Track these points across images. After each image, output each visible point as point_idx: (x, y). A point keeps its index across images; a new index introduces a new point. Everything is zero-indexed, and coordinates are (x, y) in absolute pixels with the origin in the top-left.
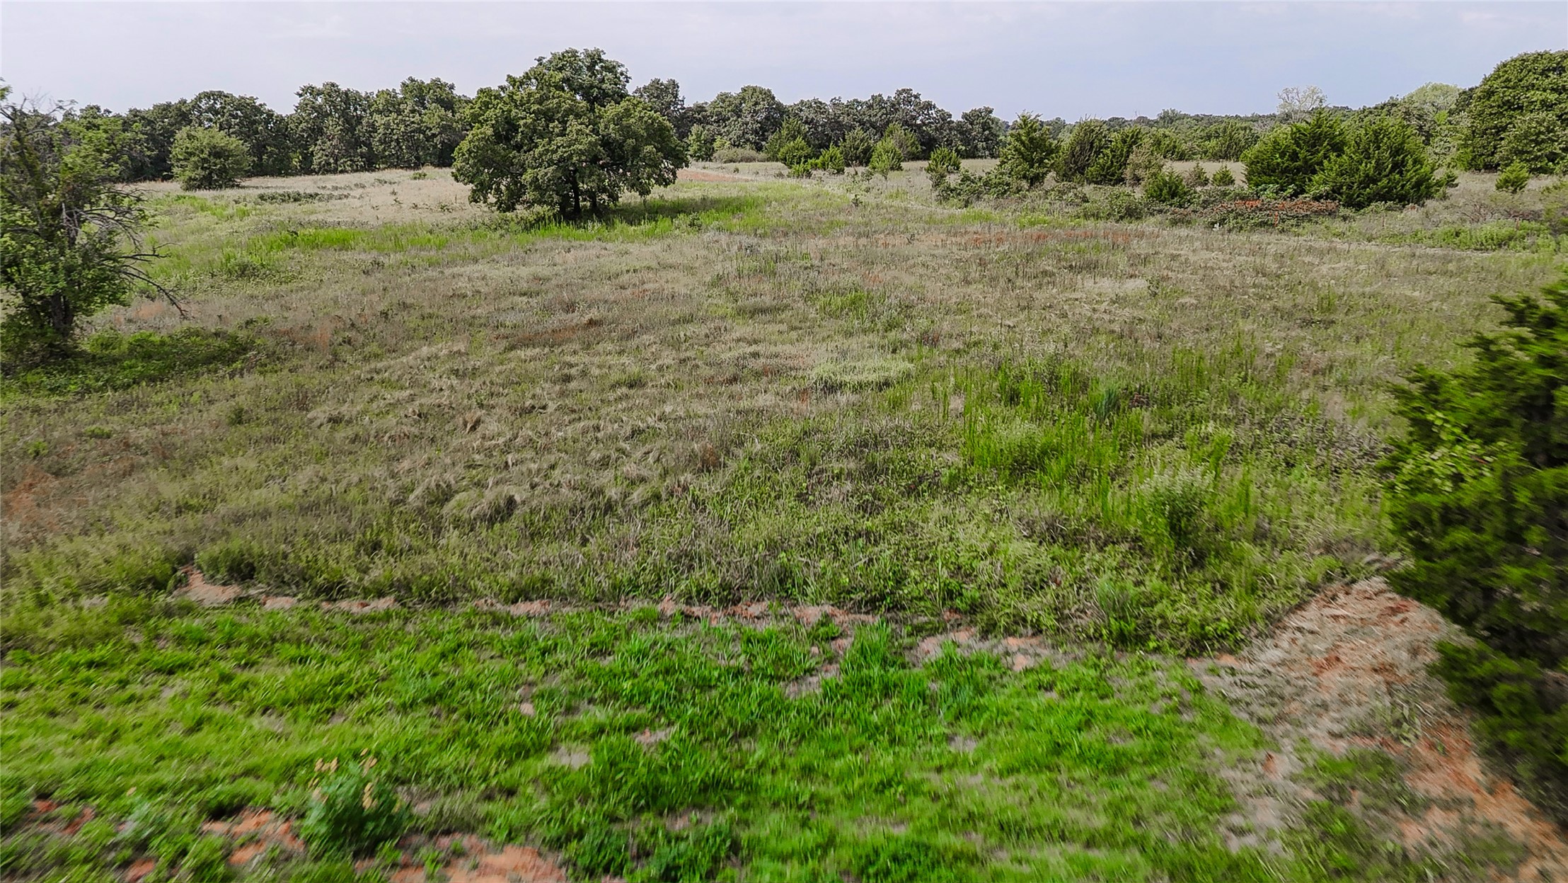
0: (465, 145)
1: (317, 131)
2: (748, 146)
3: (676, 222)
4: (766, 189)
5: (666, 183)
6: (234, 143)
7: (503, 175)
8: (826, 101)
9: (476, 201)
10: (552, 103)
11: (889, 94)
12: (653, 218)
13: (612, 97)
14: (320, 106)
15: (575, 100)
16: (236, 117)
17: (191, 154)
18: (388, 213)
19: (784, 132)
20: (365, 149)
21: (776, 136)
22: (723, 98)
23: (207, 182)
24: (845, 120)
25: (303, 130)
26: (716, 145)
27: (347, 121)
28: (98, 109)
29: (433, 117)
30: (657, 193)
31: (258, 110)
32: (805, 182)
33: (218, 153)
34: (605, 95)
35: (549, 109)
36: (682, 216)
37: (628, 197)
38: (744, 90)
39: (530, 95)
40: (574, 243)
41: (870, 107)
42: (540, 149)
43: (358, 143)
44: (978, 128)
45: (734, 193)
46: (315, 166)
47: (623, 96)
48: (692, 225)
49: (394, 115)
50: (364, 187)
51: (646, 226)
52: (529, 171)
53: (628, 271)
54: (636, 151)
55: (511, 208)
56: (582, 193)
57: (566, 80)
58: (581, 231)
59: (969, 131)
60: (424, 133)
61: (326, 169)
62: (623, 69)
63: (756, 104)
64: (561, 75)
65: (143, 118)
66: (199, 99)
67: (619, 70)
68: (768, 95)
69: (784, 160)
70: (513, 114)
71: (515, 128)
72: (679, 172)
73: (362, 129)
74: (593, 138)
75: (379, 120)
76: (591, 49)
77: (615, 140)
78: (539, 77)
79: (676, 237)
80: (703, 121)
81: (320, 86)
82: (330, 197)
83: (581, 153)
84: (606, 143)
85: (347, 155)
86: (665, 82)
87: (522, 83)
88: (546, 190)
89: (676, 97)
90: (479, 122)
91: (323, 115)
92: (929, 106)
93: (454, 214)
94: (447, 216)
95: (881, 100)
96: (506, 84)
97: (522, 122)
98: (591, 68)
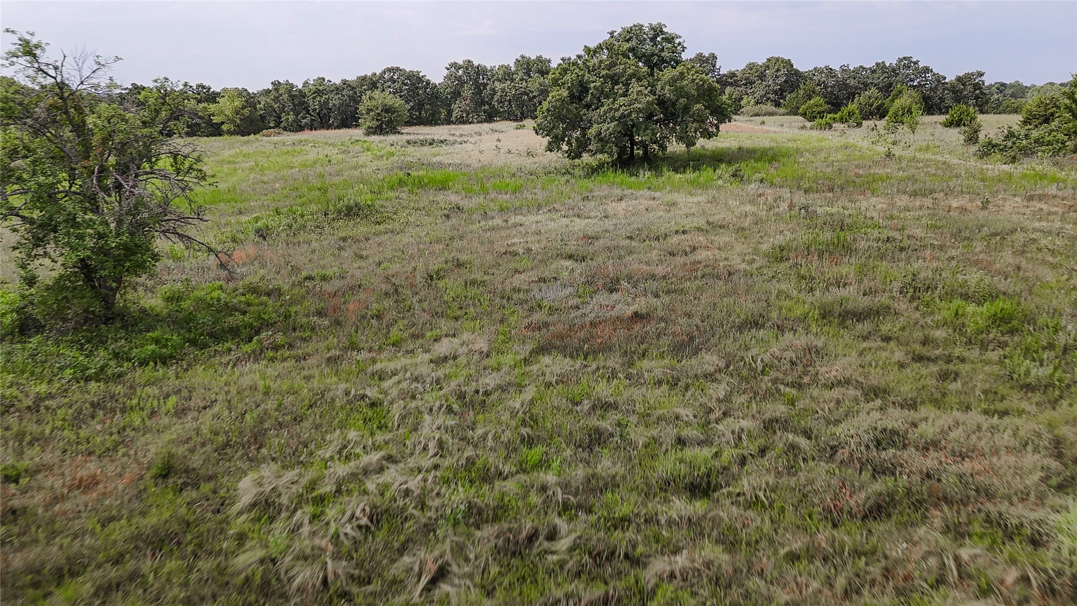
0: (545, 105)
1: (456, 94)
2: (769, 104)
3: (719, 172)
4: (795, 141)
5: (709, 135)
6: (398, 102)
7: (574, 128)
8: (836, 67)
9: (551, 151)
10: (619, 69)
11: (891, 60)
12: (696, 168)
13: (669, 63)
14: (460, 77)
15: (637, 66)
16: (406, 84)
17: (371, 110)
18: (488, 157)
19: (801, 92)
20: (487, 107)
21: (793, 95)
22: (751, 66)
23: (379, 130)
24: (852, 82)
25: (448, 94)
26: (743, 103)
27: (477, 87)
28: (324, 80)
29: (535, 83)
30: (702, 144)
31: (420, 79)
32: (827, 134)
33: (388, 110)
34: (663, 61)
35: (615, 74)
36: (723, 166)
37: (675, 147)
38: (769, 60)
39: (601, 62)
40: (628, 192)
41: (874, 72)
42: (606, 108)
43: (483, 103)
44: (969, 88)
45: (766, 144)
46: (453, 119)
47: (678, 62)
48: (734, 175)
49: (509, 82)
50: (480, 134)
51: (690, 175)
52: (595, 126)
53: (677, 232)
54: (686, 109)
55: (578, 156)
56: (637, 144)
57: (632, 50)
58: (633, 178)
59: (961, 91)
60: (528, 95)
61: (462, 121)
62: (681, 40)
63: (778, 70)
64: (628, 45)
65: (349, 86)
66: (384, 72)
67: (677, 41)
68: (789, 63)
69: (804, 115)
70: (586, 78)
71: (586, 90)
72: (722, 127)
73: (487, 91)
74: (650, 98)
75: (498, 86)
76: (655, 23)
77: (669, 99)
78: (609, 46)
79: (719, 188)
80: (735, 84)
81: (461, 62)
82: (455, 142)
83: (640, 111)
84: (662, 102)
85: (475, 111)
86: (707, 55)
87: (595, 52)
88: (607, 142)
89: (714, 66)
90: (559, 85)
91: (462, 83)
92: (927, 70)
93: (536, 159)
94: (531, 160)
95: (884, 66)
96: (583, 53)
97: (592, 85)
98: (653, 39)
